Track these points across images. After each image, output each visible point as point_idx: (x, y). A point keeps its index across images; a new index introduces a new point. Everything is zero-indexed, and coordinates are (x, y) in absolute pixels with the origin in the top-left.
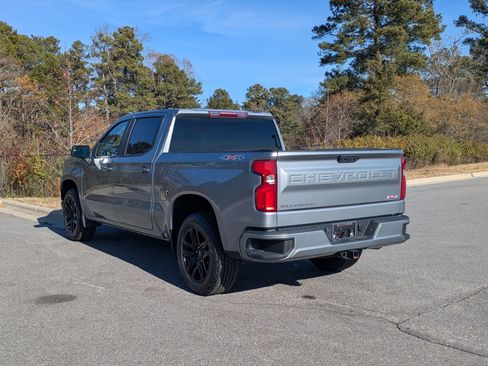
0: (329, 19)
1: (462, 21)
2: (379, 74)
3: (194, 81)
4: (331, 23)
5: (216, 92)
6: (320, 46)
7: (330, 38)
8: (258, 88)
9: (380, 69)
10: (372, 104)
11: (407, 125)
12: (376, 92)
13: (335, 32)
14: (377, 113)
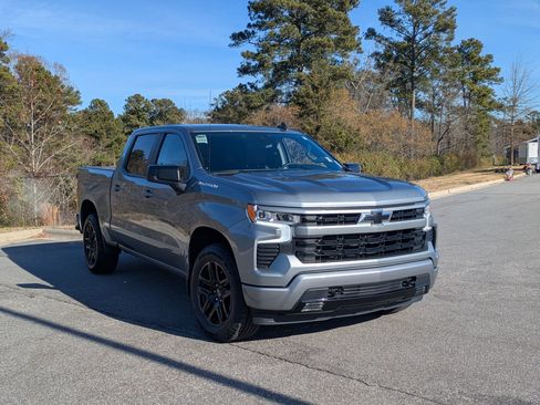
0: (249, 25)
1: (371, 33)
2: (317, 88)
3: (72, 88)
4: (250, 30)
5: (93, 101)
6: (243, 55)
7: (250, 47)
8: (138, 98)
9: (316, 83)
10: (311, 120)
11: (347, 142)
12: (314, 106)
13: (254, 40)
14: (318, 129)
